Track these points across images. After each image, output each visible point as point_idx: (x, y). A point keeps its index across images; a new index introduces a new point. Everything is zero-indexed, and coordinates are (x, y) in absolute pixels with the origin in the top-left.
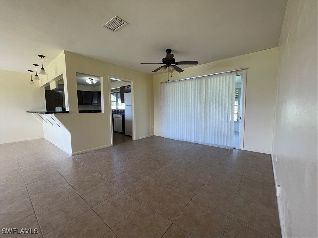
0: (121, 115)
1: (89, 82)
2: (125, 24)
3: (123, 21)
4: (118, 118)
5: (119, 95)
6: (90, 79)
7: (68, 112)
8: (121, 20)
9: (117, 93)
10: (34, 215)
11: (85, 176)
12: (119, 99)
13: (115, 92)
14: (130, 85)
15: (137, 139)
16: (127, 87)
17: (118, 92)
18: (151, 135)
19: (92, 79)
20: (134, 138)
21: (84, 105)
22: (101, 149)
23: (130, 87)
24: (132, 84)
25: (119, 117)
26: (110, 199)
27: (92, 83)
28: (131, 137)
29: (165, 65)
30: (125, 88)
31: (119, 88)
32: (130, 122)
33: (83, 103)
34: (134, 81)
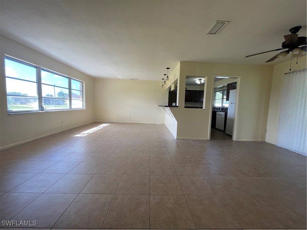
0: (224, 113)
1: (198, 82)
2: (226, 23)
3: (223, 22)
4: (221, 116)
5: (226, 93)
6: (199, 79)
7: (177, 106)
8: (221, 22)
9: (223, 91)
10: (149, 164)
11: (180, 155)
12: (225, 97)
13: (221, 90)
14: (236, 82)
15: (239, 140)
16: (235, 84)
17: (225, 90)
18: (259, 140)
19: (201, 80)
20: (235, 138)
21: (193, 102)
22: (198, 140)
23: (236, 84)
24: (238, 81)
25: (222, 114)
26: (191, 177)
27: (201, 82)
28: (231, 136)
29: (287, 49)
30: (232, 85)
31: (226, 86)
32: (233, 121)
33: (193, 101)
34: (241, 76)
